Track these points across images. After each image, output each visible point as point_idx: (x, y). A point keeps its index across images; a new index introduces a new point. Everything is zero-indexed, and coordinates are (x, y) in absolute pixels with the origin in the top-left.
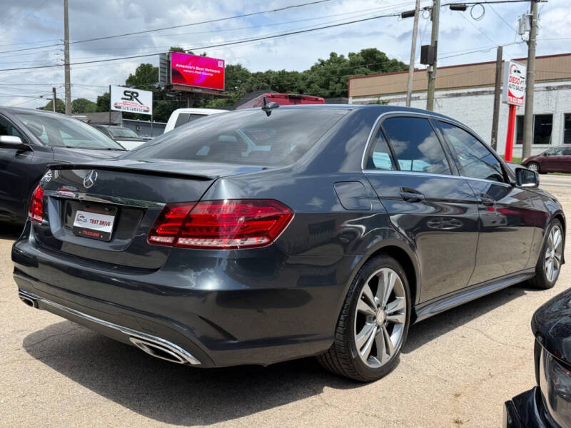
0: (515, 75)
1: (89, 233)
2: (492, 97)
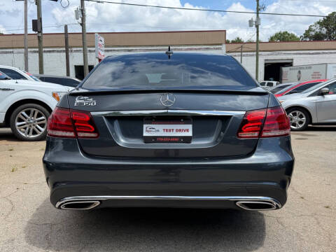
0: (100, 43)
1: (174, 140)
2: (65, 54)
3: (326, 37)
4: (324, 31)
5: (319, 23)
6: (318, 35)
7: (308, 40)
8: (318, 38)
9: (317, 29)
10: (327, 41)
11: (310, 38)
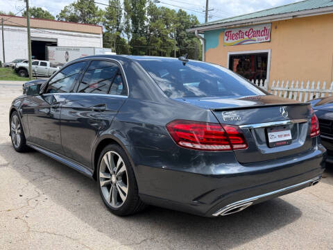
3: (80, 19)
4: (79, 13)
5: (73, 5)
6: (74, 17)
7: (64, 20)
8: (73, 20)
9: (73, 10)
10: (82, 24)
11: (66, 19)
